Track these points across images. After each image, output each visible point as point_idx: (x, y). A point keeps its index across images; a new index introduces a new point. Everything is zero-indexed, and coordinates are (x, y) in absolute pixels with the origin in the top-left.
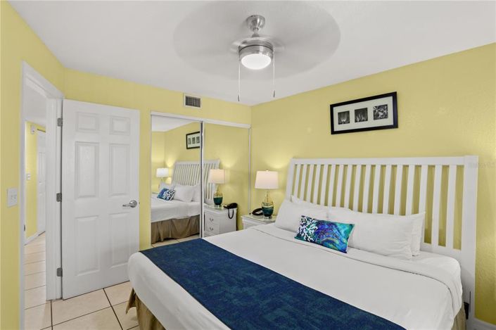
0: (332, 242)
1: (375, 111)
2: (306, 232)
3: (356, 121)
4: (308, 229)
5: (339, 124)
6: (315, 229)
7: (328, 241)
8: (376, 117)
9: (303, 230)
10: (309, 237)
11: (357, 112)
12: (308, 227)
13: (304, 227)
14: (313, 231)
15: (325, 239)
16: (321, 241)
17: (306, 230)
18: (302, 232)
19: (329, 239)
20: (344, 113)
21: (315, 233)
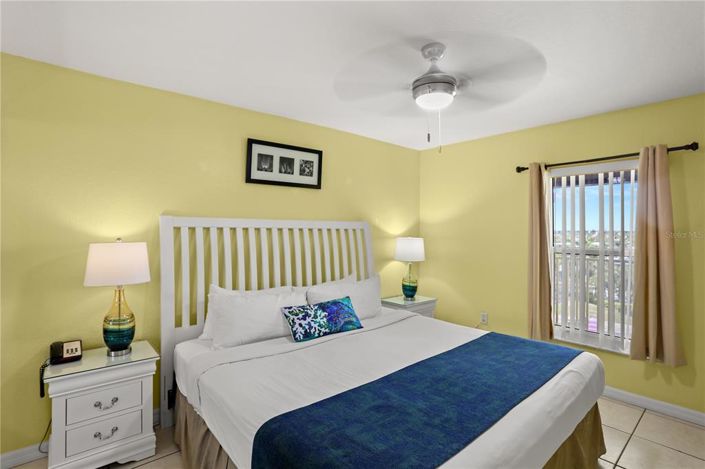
0: (350, 322)
1: (301, 165)
2: (316, 325)
3: (280, 172)
4: (318, 320)
5: (258, 169)
6: (325, 316)
7: (347, 323)
8: (302, 172)
9: (309, 324)
10: (323, 330)
11: (283, 160)
12: (316, 317)
13: (309, 320)
14: (325, 320)
15: (342, 323)
16: (338, 328)
17: (315, 322)
18: (311, 327)
19: (347, 320)
20: (267, 156)
21: (328, 321)
